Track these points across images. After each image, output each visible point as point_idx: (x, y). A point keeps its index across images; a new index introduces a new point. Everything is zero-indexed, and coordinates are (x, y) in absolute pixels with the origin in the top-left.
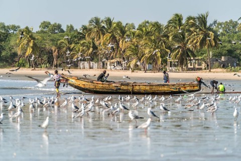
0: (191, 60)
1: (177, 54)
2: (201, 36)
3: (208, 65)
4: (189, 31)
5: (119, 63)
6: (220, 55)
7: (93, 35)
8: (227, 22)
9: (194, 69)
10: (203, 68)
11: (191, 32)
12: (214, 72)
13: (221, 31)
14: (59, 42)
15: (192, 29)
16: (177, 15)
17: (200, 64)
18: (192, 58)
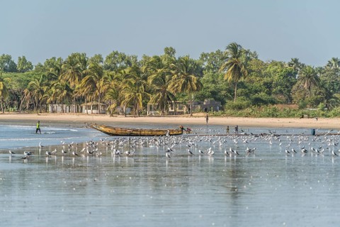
0: (171, 104)
1: (158, 98)
2: (183, 80)
3: (189, 109)
4: (169, 73)
5: (96, 107)
6: (202, 97)
7: (67, 77)
8: (212, 53)
9: (175, 113)
10: (185, 111)
11: (171, 75)
12: (196, 117)
13: (206, 64)
14: (29, 84)
15: (173, 72)
17: (181, 108)
18: (173, 102)
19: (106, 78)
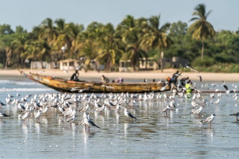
0: (143, 61)
1: (129, 55)
2: (154, 37)
3: (160, 66)
4: (141, 32)
6: (170, 55)
7: (46, 36)
9: (146, 70)
10: (155, 68)
11: (143, 33)
12: (167, 72)
14: (12, 43)
15: (144, 30)
16: (129, 17)
17: (151, 65)
18: (144, 59)
19: (81, 36)
